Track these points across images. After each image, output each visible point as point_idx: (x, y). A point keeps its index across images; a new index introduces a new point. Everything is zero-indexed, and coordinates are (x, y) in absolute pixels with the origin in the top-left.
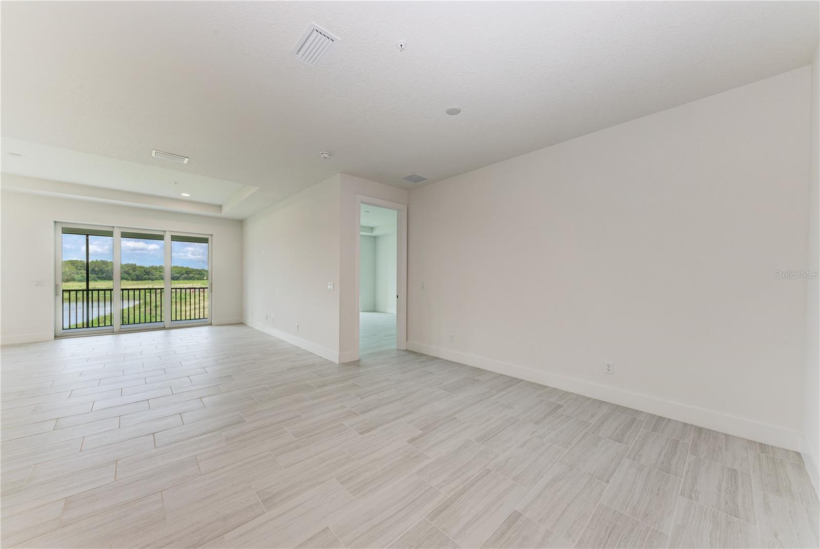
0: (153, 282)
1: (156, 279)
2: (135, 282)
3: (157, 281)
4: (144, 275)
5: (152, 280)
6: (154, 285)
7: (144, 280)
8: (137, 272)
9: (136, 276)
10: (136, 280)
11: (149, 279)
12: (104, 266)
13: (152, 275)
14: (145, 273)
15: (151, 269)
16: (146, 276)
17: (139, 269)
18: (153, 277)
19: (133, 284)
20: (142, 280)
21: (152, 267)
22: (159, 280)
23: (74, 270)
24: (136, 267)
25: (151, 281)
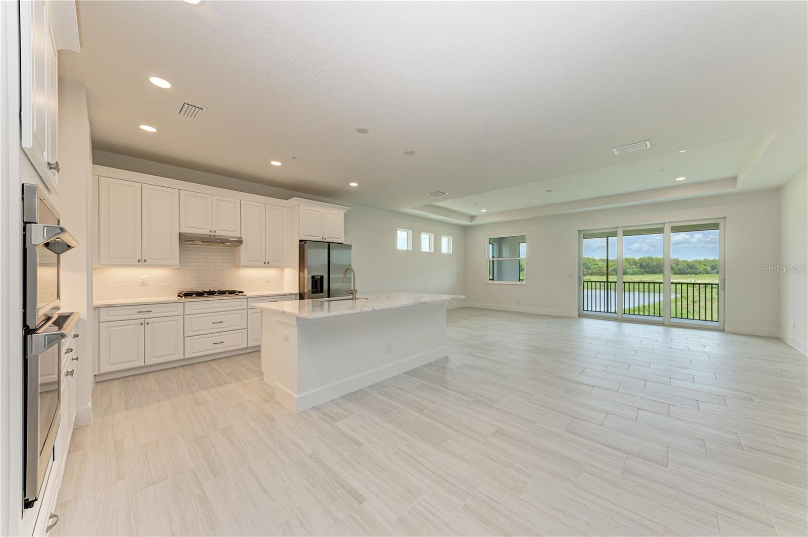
0: (696, 276)
1: (700, 273)
2: (677, 276)
3: (701, 275)
4: (687, 269)
5: (696, 274)
6: (696, 279)
7: (687, 274)
8: (680, 267)
9: (679, 270)
10: (679, 274)
11: (692, 273)
12: (650, 261)
13: (696, 268)
14: (688, 267)
15: (695, 263)
16: (689, 270)
17: (682, 263)
18: (698, 271)
19: (676, 278)
20: (685, 274)
21: (696, 261)
22: (704, 273)
23: (628, 266)
24: (679, 261)
25: (694, 275)
